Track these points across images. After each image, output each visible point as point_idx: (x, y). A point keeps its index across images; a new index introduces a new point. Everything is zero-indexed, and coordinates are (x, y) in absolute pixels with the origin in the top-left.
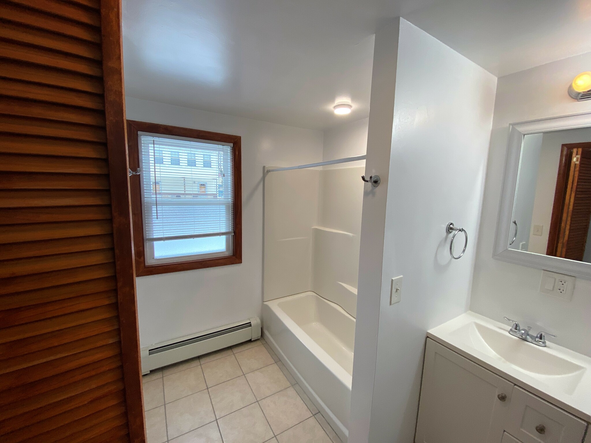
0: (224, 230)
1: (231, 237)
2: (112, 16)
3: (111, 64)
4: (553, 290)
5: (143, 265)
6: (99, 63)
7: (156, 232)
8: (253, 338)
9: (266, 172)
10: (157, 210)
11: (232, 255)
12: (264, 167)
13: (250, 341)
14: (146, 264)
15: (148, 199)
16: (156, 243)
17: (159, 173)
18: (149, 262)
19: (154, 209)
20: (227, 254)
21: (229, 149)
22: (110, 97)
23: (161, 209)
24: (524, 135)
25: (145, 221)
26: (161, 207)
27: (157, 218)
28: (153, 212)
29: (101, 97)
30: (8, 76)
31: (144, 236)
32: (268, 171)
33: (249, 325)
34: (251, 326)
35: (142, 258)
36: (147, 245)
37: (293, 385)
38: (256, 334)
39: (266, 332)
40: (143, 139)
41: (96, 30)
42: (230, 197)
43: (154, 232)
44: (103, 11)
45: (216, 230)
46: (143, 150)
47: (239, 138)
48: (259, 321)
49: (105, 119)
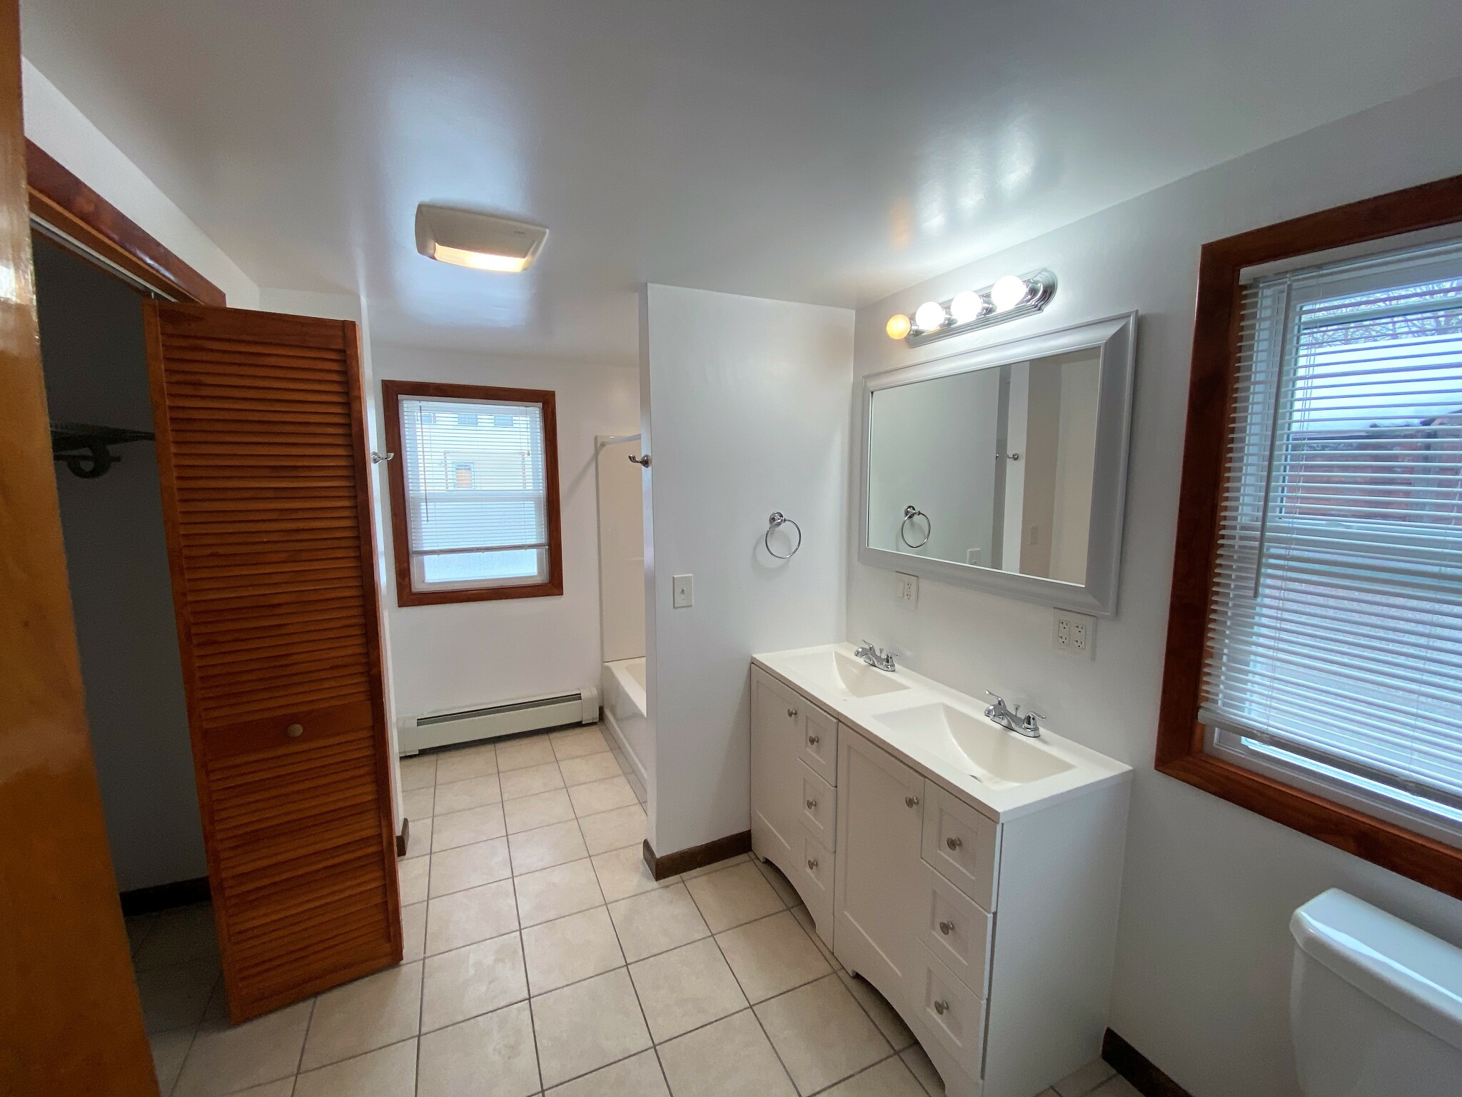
0: (535, 540)
1: (544, 550)
2: (354, 364)
3: (355, 394)
4: (903, 597)
5: (408, 590)
6: (347, 394)
7: (428, 541)
8: (584, 719)
9: (600, 446)
10: (427, 509)
11: (548, 581)
12: (596, 438)
13: (579, 725)
14: (414, 590)
15: (415, 492)
16: (427, 558)
17: (430, 454)
18: (417, 587)
19: (423, 506)
20: (539, 580)
21: (538, 412)
22: (355, 415)
23: (433, 507)
24: (872, 393)
25: (412, 525)
26: (433, 504)
27: (428, 521)
28: (422, 511)
29: (349, 415)
30: (306, 410)
31: (410, 546)
32: (603, 445)
33: (577, 697)
34: (581, 699)
35: (407, 580)
36: (414, 561)
37: (625, 774)
38: (591, 714)
39: (608, 713)
40: (405, 405)
41: (344, 373)
42: (541, 488)
43: (424, 541)
44: (348, 362)
45: (517, 541)
46: (406, 422)
47: (552, 394)
48: (595, 692)
49: (351, 429)
